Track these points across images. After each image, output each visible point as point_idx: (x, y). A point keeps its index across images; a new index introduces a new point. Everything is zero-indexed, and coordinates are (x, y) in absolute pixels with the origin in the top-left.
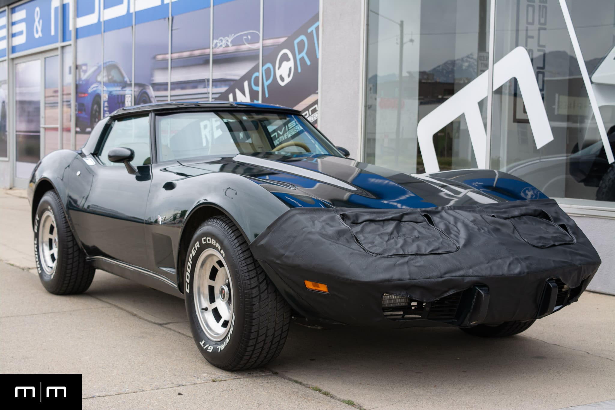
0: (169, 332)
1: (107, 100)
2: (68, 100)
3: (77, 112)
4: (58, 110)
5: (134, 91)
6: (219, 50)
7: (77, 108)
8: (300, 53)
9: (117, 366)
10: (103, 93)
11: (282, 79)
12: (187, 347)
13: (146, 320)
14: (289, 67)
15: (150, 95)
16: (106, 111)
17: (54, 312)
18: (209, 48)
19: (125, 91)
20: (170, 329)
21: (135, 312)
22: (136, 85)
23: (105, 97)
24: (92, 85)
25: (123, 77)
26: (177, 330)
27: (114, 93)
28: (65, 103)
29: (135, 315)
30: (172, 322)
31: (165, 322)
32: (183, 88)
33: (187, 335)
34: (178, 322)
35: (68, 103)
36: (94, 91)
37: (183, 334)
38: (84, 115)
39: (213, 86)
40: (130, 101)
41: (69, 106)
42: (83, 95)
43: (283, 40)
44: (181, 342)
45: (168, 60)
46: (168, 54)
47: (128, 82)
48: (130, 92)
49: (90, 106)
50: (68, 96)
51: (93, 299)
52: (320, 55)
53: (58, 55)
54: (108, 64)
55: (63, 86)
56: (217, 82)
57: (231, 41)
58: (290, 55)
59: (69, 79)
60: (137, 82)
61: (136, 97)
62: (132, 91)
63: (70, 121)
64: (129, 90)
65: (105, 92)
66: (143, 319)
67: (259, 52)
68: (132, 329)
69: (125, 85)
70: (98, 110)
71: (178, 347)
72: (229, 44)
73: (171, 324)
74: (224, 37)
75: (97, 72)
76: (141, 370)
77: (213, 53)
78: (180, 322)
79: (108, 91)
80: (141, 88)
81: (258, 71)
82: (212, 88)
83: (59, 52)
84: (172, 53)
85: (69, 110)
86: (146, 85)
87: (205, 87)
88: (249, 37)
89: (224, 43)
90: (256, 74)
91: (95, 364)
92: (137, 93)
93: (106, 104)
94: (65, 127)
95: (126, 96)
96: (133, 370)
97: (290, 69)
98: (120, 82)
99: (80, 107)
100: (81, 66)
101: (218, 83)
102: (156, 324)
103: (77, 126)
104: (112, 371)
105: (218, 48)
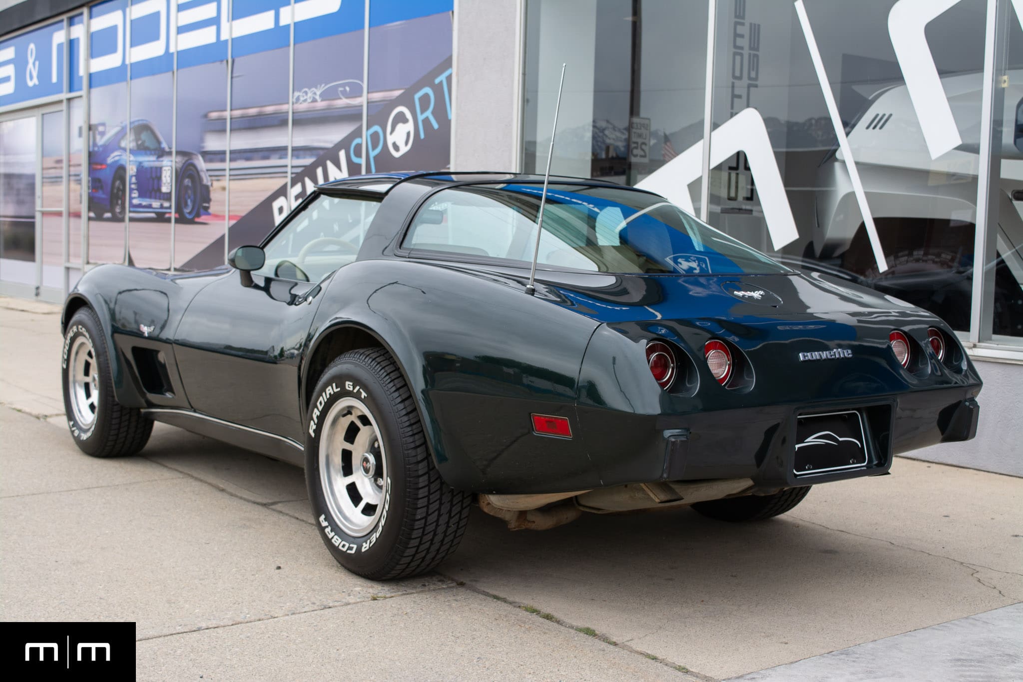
0: (281, 516)
1: (134, 174)
2: (77, 173)
3: (90, 191)
4: (63, 187)
5: (176, 162)
6: (302, 107)
7: (90, 185)
8: (422, 112)
9: (220, 574)
10: (130, 164)
11: (396, 148)
12: (316, 541)
13: (241, 498)
14: (407, 131)
15: (199, 168)
16: (134, 189)
17: (102, 487)
18: (288, 103)
19: (162, 161)
20: (281, 512)
21: (221, 486)
22: (178, 153)
23: (131, 170)
24: (113, 151)
25: (159, 142)
26: (291, 513)
27: (146, 165)
28: (72, 178)
29: (223, 490)
30: (281, 500)
31: (270, 501)
32: (248, 159)
33: (309, 522)
34: (289, 501)
35: (78, 178)
36: (116, 162)
37: (303, 521)
38: (100, 194)
39: (292, 156)
40: (169, 176)
41: (79, 182)
42: (99, 167)
43: (397, 93)
44: (305, 533)
45: (225, 119)
46: (225, 110)
47: (167, 149)
48: (169, 164)
49: (110, 182)
50: (77, 168)
51: (154, 465)
52: (453, 115)
53: (62, 111)
54: (136, 124)
55: (69, 154)
56: (298, 151)
57: (321, 93)
58: (408, 115)
59: (79, 145)
60: (179, 149)
61: (179, 170)
62: (172, 161)
63: (81, 202)
64: (168, 161)
65: (131, 163)
66: (236, 496)
67: (362, 110)
68: (225, 512)
69: (161, 153)
70: (121, 187)
71: (303, 542)
72: (318, 97)
73: (280, 505)
74: (309, 89)
75: (121, 134)
76: (258, 582)
77: (293, 110)
78: (292, 501)
79: (136, 161)
80: (186, 159)
81: (361, 136)
82: (292, 159)
83: (64, 106)
84: (231, 110)
85: (78, 187)
86: (195, 154)
87: (281, 158)
88: (348, 89)
89: (310, 97)
90: (357, 141)
91: (185, 573)
92: (180, 165)
93: (134, 180)
94: (72, 210)
95: (164, 168)
96: (246, 583)
97: (408, 134)
98: (155, 150)
99: (96, 183)
100: (97, 126)
101: (301, 153)
102: (258, 504)
103: (90, 209)
104: (214, 584)
105: (301, 103)
